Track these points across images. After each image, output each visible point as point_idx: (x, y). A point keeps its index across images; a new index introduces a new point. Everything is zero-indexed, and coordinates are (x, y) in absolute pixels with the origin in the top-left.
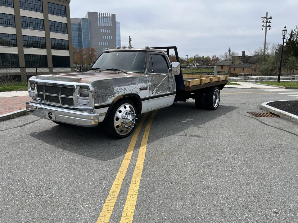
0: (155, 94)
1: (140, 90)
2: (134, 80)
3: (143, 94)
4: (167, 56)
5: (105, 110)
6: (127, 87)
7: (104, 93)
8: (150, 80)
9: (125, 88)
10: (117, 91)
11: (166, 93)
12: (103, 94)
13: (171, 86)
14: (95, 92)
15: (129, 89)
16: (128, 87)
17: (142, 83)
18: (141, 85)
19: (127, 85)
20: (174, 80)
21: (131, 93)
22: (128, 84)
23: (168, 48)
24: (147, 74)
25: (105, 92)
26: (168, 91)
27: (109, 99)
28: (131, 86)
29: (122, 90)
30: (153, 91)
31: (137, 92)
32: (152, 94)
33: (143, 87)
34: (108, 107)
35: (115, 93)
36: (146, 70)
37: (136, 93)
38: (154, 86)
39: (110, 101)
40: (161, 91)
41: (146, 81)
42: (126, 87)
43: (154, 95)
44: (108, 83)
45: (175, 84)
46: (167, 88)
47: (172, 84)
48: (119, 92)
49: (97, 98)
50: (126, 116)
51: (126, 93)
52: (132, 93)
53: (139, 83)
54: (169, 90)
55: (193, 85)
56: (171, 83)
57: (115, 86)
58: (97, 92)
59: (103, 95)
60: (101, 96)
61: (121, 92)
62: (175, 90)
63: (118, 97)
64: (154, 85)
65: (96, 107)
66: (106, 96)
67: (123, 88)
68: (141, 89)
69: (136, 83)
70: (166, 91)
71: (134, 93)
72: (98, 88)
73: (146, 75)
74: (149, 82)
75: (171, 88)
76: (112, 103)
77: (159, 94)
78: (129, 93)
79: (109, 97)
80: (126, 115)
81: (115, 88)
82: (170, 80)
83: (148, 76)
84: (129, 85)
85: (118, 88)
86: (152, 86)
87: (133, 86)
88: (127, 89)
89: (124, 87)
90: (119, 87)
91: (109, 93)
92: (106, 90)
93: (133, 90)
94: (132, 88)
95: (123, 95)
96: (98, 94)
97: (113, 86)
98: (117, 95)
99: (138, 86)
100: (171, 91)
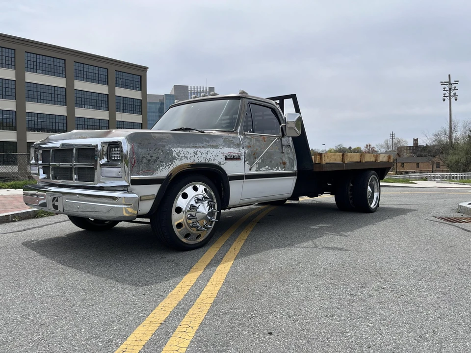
0: (256, 171)
1: (226, 159)
2: (215, 141)
3: (231, 168)
4: (280, 110)
5: (154, 189)
6: (199, 150)
7: (151, 157)
8: (246, 144)
9: (194, 152)
10: (179, 156)
11: (278, 172)
12: (149, 158)
13: (287, 161)
14: (134, 153)
15: (204, 156)
16: (202, 150)
17: (229, 147)
18: (227, 150)
19: (200, 147)
20: (294, 152)
21: (207, 162)
22: (201, 145)
23: (282, 99)
24: (241, 133)
25: (154, 155)
26: (282, 169)
27: (161, 168)
28: (207, 150)
29: (189, 156)
30: (251, 164)
31: (220, 163)
32: (250, 170)
33: (232, 154)
34: (160, 185)
35: (175, 158)
36: (239, 128)
37: (217, 164)
38: (255, 156)
39: (163, 172)
40: (267, 167)
41: (238, 145)
42: (197, 149)
43: (253, 172)
44: (162, 139)
45: (295, 157)
46: (279, 164)
47: (289, 158)
49: (136, 165)
50: (197, 205)
51: (196, 161)
52: (210, 162)
53: (224, 146)
54: (284, 167)
55: (328, 161)
56: (286, 156)
57: (175, 145)
58: (136, 153)
59: (149, 160)
60: (145, 160)
61: (186, 158)
62: (295, 169)
63: (180, 166)
64: (254, 154)
65: (135, 182)
66: (155, 161)
67: (191, 151)
68: (228, 158)
69: (218, 146)
70: (278, 169)
71: (214, 162)
72: (138, 145)
73: (239, 136)
74: (243, 148)
75: (288, 164)
76: (169, 177)
77: (263, 171)
78: (203, 161)
79: (162, 166)
80: (197, 203)
81: (174, 149)
82: (285, 150)
83: (242, 137)
84: (203, 147)
85: (180, 149)
86: (249, 155)
87: (211, 150)
88: (199, 154)
89: (194, 149)
90: (183, 149)
91: (161, 158)
92: (157, 150)
93: (212, 158)
94: (209, 153)
95: (191, 165)
96: (139, 157)
97: (170, 146)
98: (177, 163)
99: (221, 151)
100: (288, 169)
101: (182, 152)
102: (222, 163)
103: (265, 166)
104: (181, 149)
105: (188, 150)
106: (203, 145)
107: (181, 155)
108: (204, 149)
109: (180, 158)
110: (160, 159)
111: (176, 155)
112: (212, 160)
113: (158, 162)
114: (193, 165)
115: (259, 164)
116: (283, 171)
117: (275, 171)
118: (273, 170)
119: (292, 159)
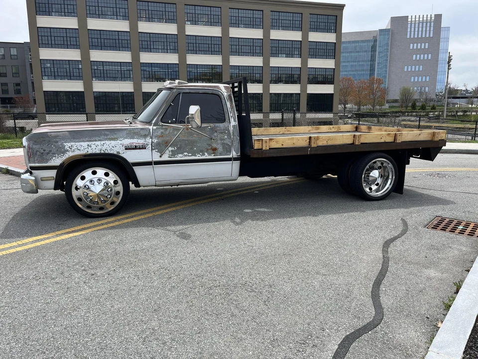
0: (169, 157)
1: (127, 149)
2: (116, 134)
6: (94, 143)
7: (44, 150)
8: (158, 134)
9: (88, 145)
10: (71, 149)
11: (204, 157)
12: (42, 151)
13: (219, 146)
14: (29, 148)
15: (99, 147)
16: (97, 143)
17: (132, 138)
18: (128, 142)
19: (96, 141)
21: (102, 152)
22: (97, 138)
24: (156, 124)
25: (47, 149)
28: (103, 142)
29: (82, 148)
30: (161, 152)
31: (119, 152)
32: (160, 157)
33: (134, 144)
35: (67, 151)
36: (155, 119)
37: (115, 153)
41: (146, 136)
42: (92, 143)
44: (57, 136)
46: (205, 150)
47: (223, 143)
48: (76, 150)
49: (32, 156)
51: (89, 153)
52: (106, 152)
53: (125, 138)
56: (219, 142)
57: (69, 140)
58: (32, 149)
59: (42, 153)
60: (38, 153)
61: (79, 150)
63: (72, 157)
64: (166, 143)
66: (48, 153)
67: (85, 144)
68: (129, 148)
69: (116, 138)
71: (111, 152)
72: (34, 142)
73: (151, 127)
74: (151, 138)
76: (62, 164)
77: (181, 157)
78: (98, 152)
79: (54, 157)
81: (67, 144)
82: (219, 136)
86: (159, 144)
87: (108, 142)
88: (94, 146)
89: (88, 143)
90: (76, 143)
91: (54, 150)
92: (49, 145)
93: (108, 149)
94: (105, 145)
95: (83, 155)
96: (33, 151)
97: (63, 142)
98: (70, 154)
99: (120, 142)
100: (221, 154)
101: (75, 146)
102: (122, 152)
103: (182, 153)
104: (74, 143)
105: (82, 143)
106: (99, 139)
107: (73, 148)
108: (100, 142)
109: (72, 150)
110: (52, 152)
111: (68, 149)
112: (109, 151)
113: (51, 154)
114: (85, 155)
115: (172, 151)
116: (212, 157)
117: (198, 157)
118: (195, 156)
119: (229, 145)
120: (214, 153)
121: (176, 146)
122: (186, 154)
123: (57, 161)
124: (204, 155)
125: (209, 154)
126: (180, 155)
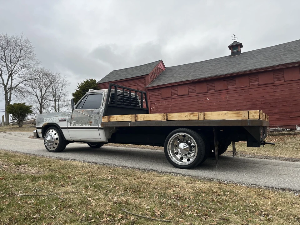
0: (73, 126)
1: (60, 121)
3: (61, 125)
8: (71, 114)
13: (93, 121)
17: (63, 116)
18: (61, 118)
21: (53, 122)
22: (53, 116)
29: (48, 120)
30: (71, 123)
31: (57, 122)
32: (70, 125)
35: (44, 121)
37: (56, 123)
38: (73, 119)
42: (51, 118)
43: (72, 126)
44: (44, 115)
46: (87, 123)
51: (49, 122)
52: (54, 122)
53: (60, 116)
56: (93, 118)
61: (46, 121)
62: (99, 125)
63: (45, 124)
67: (49, 118)
69: (58, 116)
73: (70, 111)
77: (77, 126)
78: (51, 122)
79: (41, 123)
86: (70, 119)
87: (55, 118)
88: (51, 120)
90: (47, 118)
91: (41, 121)
100: (93, 125)
102: (58, 122)
103: (78, 124)
115: (74, 122)
116: (89, 126)
117: (84, 126)
118: (83, 125)
119: (97, 120)
120: (90, 124)
121: (76, 120)
122: (79, 124)
123: (41, 126)
124: (86, 125)
125: (88, 125)
126: (77, 125)
